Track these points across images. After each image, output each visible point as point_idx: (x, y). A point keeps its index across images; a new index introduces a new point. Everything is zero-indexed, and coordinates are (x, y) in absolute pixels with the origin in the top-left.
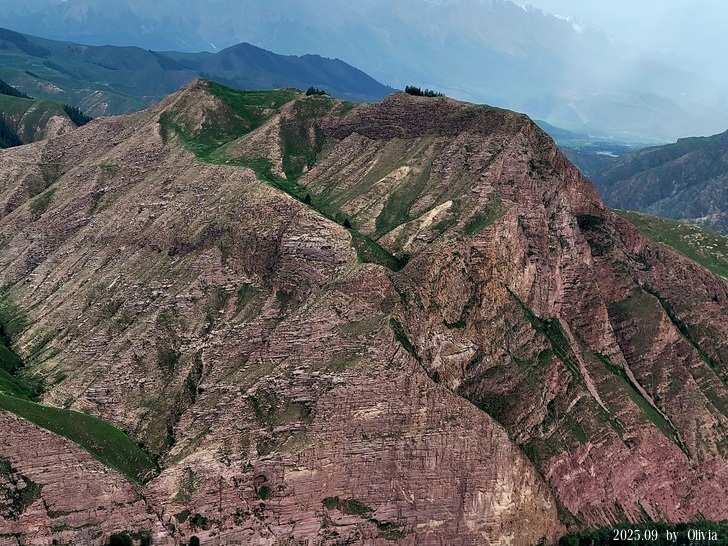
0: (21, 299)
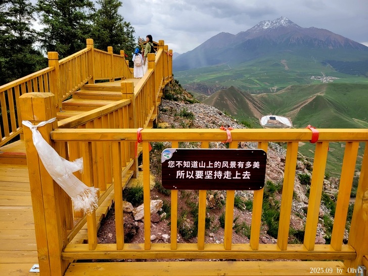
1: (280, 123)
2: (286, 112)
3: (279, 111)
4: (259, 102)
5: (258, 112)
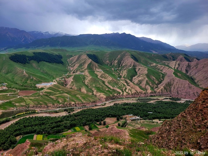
0: (195, 77)
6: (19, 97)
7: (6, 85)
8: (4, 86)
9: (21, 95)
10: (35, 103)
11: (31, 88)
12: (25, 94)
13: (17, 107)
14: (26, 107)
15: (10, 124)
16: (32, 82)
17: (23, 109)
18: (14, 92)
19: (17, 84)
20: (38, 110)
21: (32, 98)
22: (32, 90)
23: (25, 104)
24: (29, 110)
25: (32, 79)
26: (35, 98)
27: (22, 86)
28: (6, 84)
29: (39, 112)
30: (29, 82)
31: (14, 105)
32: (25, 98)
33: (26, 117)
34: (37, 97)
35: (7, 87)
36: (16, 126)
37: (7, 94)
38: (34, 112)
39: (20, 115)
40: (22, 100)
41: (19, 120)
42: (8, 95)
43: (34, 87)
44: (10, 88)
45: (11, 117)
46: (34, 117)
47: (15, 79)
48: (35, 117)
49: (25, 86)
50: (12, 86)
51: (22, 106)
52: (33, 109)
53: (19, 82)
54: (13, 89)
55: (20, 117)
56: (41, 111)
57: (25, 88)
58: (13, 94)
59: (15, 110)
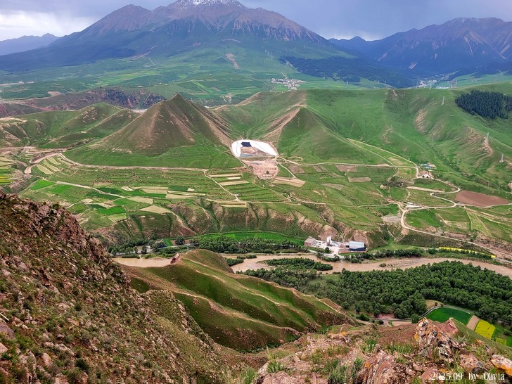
1: (259, 151)
2: (261, 133)
3: (252, 133)
4: (220, 119)
5: (225, 136)
6: (456, 204)
7: (433, 169)
8: (427, 170)
9: (463, 202)
10: (494, 232)
11: (493, 190)
12: (472, 202)
13: (444, 230)
14: (468, 236)
15: (421, 265)
16: (501, 173)
17: (459, 238)
18: (446, 191)
19: (458, 170)
20: (497, 254)
21: (490, 217)
22: (495, 194)
23: (465, 228)
24: (472, 245)
25: (504, 165)
26: (499, 220)
27: (470, 178)
28: (433, 166)
29: (502, 261)
30: (491, 170)
31: (439, 222)
32: (471, 212)
33: (461, 261)
34: (505, 219)
35: (433, 174)
36: (433, 274)
37: (429, 192)
38: (486, 258)
39: (448, 252)
40: (461, 215)
41: (442, 263)
42: (431, 194)
43: (503, 188)
44: (439, 178)
45: (425, 249)
46: (483, 269)
47: (456, 158)
48: (486, 270)
49: (478, 181)
50: (446, 175)
51: (458, 231)
52: (485, 248)
53: (464, 167)
54: (447, 182)
55: (448, 257)
56: (506, 259)
57: (478, 185)
58: (442, 195)
59: (438, 234)
